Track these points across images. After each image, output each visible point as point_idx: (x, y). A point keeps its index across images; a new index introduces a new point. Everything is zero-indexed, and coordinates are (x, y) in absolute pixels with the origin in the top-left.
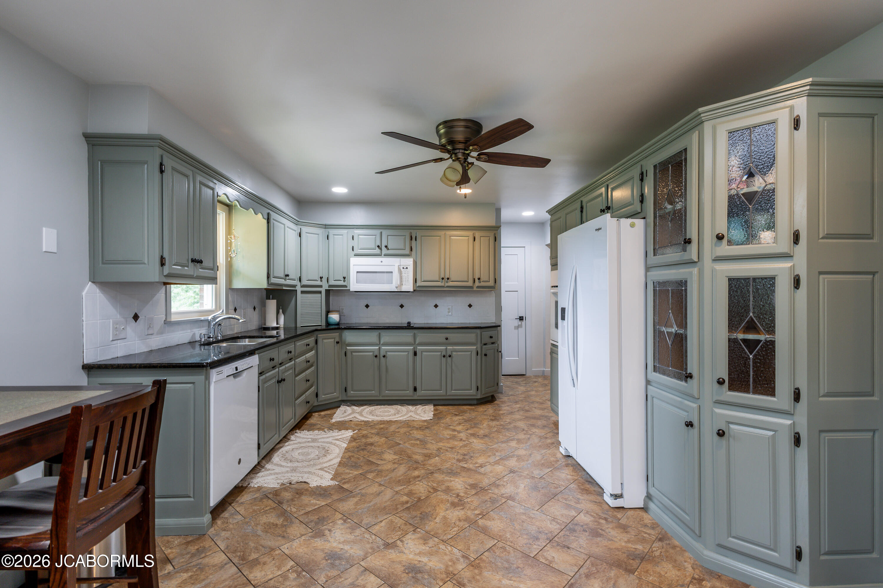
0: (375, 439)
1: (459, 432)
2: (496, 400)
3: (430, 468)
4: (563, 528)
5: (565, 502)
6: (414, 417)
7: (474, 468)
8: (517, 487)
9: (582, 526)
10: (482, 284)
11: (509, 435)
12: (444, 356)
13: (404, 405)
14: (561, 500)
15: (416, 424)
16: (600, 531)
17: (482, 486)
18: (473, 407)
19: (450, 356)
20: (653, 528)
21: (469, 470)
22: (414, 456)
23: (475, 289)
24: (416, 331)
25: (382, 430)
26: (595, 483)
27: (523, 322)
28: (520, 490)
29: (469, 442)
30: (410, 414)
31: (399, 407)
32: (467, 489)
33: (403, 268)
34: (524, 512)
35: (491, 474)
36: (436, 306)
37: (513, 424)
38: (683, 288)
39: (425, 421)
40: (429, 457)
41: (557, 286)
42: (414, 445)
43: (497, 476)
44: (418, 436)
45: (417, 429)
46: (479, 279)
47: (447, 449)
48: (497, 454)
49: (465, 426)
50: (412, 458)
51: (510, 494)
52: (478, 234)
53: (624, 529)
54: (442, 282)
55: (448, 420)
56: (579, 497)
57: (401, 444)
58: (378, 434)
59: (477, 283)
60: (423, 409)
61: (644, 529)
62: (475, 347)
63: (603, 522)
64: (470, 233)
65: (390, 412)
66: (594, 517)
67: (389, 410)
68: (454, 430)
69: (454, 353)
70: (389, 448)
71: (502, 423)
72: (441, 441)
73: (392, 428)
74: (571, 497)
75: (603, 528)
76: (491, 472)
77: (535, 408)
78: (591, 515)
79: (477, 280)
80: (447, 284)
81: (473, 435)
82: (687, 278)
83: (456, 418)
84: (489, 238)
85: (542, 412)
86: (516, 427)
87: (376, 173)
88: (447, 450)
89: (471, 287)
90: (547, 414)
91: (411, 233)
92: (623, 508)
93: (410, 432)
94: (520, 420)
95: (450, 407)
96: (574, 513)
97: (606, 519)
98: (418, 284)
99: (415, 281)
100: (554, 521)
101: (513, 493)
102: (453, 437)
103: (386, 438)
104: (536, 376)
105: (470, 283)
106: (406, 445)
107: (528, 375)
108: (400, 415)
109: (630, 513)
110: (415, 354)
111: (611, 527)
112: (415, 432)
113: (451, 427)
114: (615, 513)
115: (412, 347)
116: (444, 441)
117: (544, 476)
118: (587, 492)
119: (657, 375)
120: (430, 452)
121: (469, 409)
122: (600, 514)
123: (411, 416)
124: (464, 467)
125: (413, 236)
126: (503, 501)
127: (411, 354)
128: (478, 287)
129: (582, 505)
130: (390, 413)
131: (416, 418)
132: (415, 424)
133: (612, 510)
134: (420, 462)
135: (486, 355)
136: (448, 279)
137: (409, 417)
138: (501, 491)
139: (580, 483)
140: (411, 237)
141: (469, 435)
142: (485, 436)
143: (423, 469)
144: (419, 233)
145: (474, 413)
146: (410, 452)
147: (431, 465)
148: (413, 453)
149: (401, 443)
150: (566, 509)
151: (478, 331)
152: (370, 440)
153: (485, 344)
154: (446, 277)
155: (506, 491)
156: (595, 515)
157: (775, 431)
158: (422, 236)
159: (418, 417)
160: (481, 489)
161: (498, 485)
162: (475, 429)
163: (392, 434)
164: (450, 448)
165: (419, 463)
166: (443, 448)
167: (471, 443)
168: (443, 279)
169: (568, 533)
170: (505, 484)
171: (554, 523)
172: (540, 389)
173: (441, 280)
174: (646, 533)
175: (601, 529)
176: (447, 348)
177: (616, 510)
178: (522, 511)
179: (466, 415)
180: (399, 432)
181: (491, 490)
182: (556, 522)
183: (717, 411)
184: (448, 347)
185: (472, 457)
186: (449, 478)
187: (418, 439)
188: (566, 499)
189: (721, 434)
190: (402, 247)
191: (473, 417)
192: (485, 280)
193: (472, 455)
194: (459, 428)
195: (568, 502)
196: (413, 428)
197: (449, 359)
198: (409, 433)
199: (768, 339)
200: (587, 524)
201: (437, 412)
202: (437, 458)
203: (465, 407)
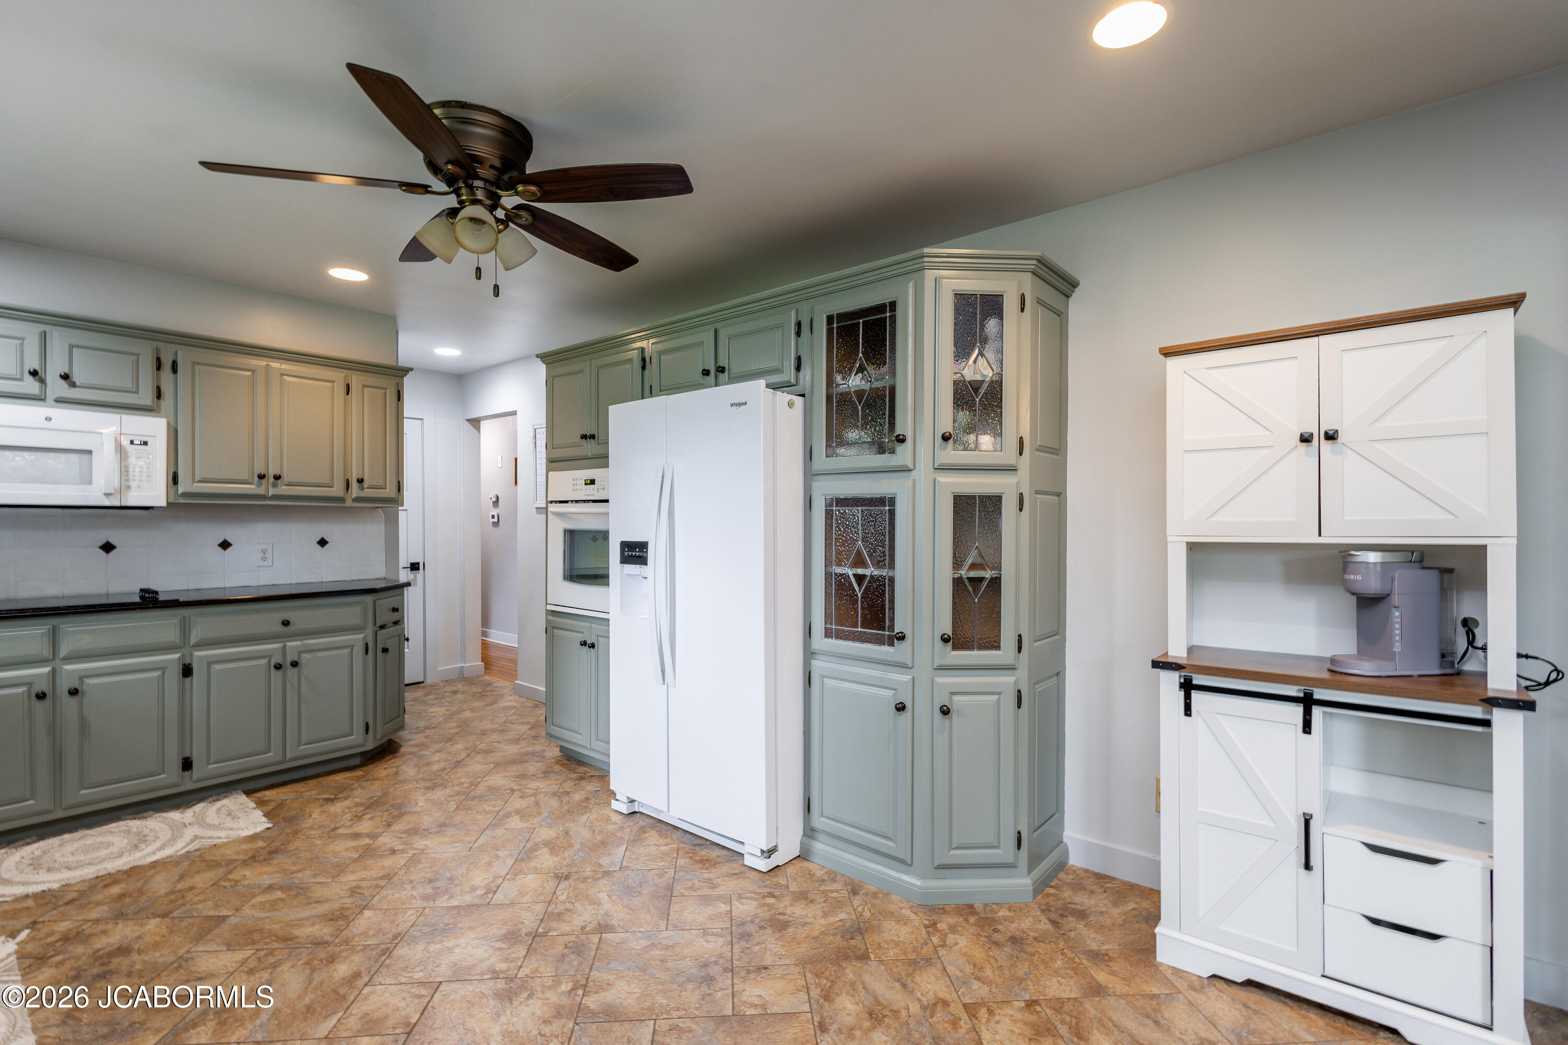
0: (121, 933)
1: (373, 836)
2: (400, 746)
3: (369, 943)
4: (729, 938)
5: (695, 894)
6: (211, 838)
7: (477, 901)
8: (596, 903)
9: (752, 922)
10: (368, 493)
11: (492, 808)
12: (278, 667)
13: (145, 815)
14: (686, 893)
15: (228, 852)
16: (781, 917)
17: (529, 930)
18: (359, 773)
19: (295, 664)
20: (833, 880)
21: (470, 908)
22: (297, 932)
23: (349, 503)
24: (186, 612)
25: (127, 900)
26: (708, 843)
27: (420, 574)
28: (607, 906)
29: (416, 849)
30: (189, 833)
31: (134, 824)
32: (503, 949)
33: (132, 442)
34: (650, 943)
35: (526, 899)
36: (225, 545)
37: (481, 784)
38: (887, 508)
39: (254, 838)
40: (343, 917)
41: (607, 501)
42: (273, 905)
43: (542, 898)
44: (267, 881)
45: (245, 863)
46: (360, 481)
47: (374, 883)
48: (500, 853)
49: (378, 820)
50: (297, 937)
51: (595, 922)
52: (356, 380)
53: (806, 899)
54: (259, 485)
55: (316, 816)
56: (707, 876)
57: (225, 918)
58: (119, 916)
59: (355, 491)
60: (219, 809)
61: (826, 886)
62: (362, 636)
63: (771, 900)
64: (339, 376)
65: (109, 844)
66: (756, 900)
67: (104, 839)
68: (356, 836)
69: (305, 656)
70: (199, 938)
71: (457, 789)
72: (343, 871)
73: (160, 884)
74: (696, 881)
75: (781, 911)
76: (522, 894)
77: (498, 742)
78: (750, 898)
79: (354, 485)
80: (272, 492)
81: (413, 831)
82: (896, 494)
83: (338, 807)
84: (384, 391)
85: (518, 747)
86: (493, 790)
87: (203, 164)
88: (377, 886)
89: (342, 500)
90: (531, 749)
91: (158, 350)
92: (778, 866)
93: (230, 877)
94: (489, 773)
95: (298, 787)
96: (724, 906)
97: (771, 895)
98: (181, 489)
99: (175, 479)
100: (708, 934)
101: (600, 917)
102: (367, 853)
103: (164, 916)
104: (449, 682)
105: (337, 490)
106: (247, 911)
107: (429, 681)
108: (158, 844)
109: (791, 870)
110: (187, 671)
111: (787, 903)
112: (248, 873)
113: (342, 831)
114: (775, 880)
115: (176, 656)
116: (350, 869)
117: (624, 863)
118: (706, 863)
119: (833, 642)
120: (336, 905)
121: (351, 778)
122: (758, 891)
123: (196, 837)
124: (455, 907)
125: (163, 360)
126: (596, 941)
127: (174, 673)
128: (357, 500)
129: (723, 888)
130: (115, 849)
131: (220, 838)
132: (230, 853)
133: (767, 877)
134: (326, 938)
135: (385, 650)
136: (277, 478)
137: (193, 841)
138: (575, 923)
139: (689, 853)
140: (159, 360)
141: (404, 836)
142: (443, 825)
143: (353, 950)
144: (184, 357)
145: (372, 784)
146: (276, 926)
147: (365, 934)
148: (287, 926)
149: (224, 912)
150: (708, 905)
151: (368, 599)
152: (103, 943)
153: (382, 627)
154: (272, 472)
155: (582, 918)
156: (752, 895)
157: (999, 694)
158: (194, 363)
159: (223, 834)
160: (531, 937)
161: (559, 915)
162: (406, 818)
163: (172, 901)
164: (382, 878)
165: (326, 942)
166: (363, 884)
167: (423, 850)
168: (261, 477)
169: (743, 944)
170: (568, 906)
171: (711, 938)
172: (476, 704)
173: (256, 479)
174: (833, 892)
175: (779, 914)
176: (284, 648)
177: (771, 874)
178: (644, 943)
179: (355, 793)
180: (191, 889)
181: (555, 930)
182: (712, 935)
183: (939, 680)
184: (289, 644)
185: (451, 879)
186: (439, 946)
187: (271, 888)
188: (692, 888)
189: (945, 711)
190: (129, 385)
191: (379, 794)
192: (374, 483)
193: (449, 875)
194: (365, 826)
195: (699, 893)
196: (227, 865)
197: (292, 672)
198: (230, 880)
199: (994, 576)
200: (756, 916)
201: (270, 808)
202: (367, 913)
203: (340, 778)
